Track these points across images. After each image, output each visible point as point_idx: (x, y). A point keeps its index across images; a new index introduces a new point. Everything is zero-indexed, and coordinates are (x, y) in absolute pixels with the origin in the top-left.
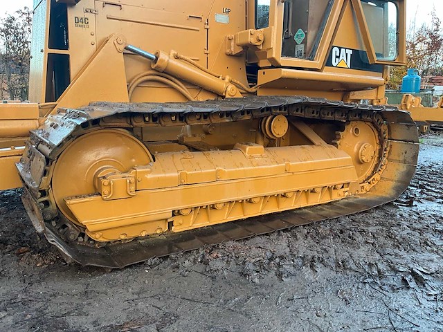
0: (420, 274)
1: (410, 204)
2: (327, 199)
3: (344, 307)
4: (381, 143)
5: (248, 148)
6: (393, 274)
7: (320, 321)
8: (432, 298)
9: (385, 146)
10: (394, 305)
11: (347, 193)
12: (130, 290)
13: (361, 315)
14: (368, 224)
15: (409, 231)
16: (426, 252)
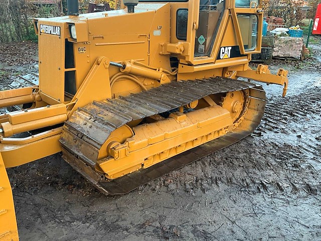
0: (265, 184)
1: (260, 135)
2: (217, 136)
3: (234, 205)
4: (245, 99)
5: (178, 117)
6: (253, 184)
7: (225, 213)
8: (270, 196)
9: (247, 100)
10: (255, 202)
11: (227, 132)
12: (138, 205)
13: (242, 208)
14: (239, 153)
15: (260, 156)
16: (268, 170)
